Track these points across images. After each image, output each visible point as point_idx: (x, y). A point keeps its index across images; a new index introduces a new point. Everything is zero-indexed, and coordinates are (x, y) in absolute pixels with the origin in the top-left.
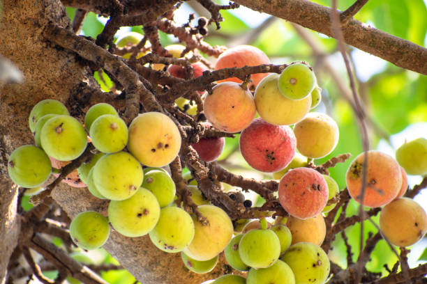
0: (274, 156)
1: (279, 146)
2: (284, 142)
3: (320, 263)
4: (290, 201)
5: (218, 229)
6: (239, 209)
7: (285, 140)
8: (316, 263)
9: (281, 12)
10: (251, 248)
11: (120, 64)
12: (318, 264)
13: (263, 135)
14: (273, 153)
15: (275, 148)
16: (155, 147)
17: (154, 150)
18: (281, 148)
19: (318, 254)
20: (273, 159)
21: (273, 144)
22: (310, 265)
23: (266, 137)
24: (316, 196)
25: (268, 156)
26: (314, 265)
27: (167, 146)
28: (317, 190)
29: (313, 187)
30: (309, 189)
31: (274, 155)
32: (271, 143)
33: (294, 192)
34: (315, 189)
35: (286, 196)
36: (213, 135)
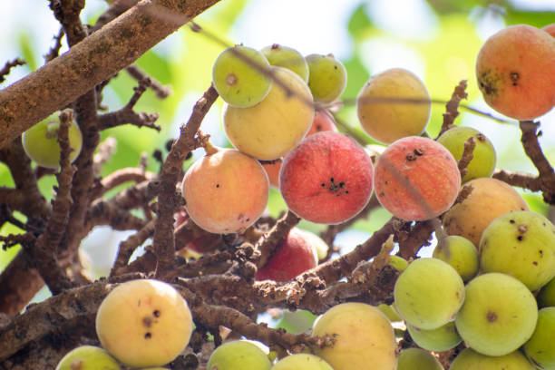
0: (337, 182)
1: (330, 164)
2: (330, 154)
3: (522, 228)
4: (406, 205)
5: (354, 331)
6: (356, 282)
7: (330, 151)
8: (518, 234)
9: (156, 28)
10: (412, 304)
11: (73, 295)
12: (522, 232)
13: (299, 176)
14: (332, 180)
15: (329, 173)
16: (144, 331)
17: (148, 335)
18: (335, 163)
19: (512, 222)
20: (341, 185)
21: (321, 171)
22: (515, 243)
23: (303, 172)
24: (424, 166)
25: (331, 190)
26: (520, 239)
27: (156, 313)
28: (418, 157)
29: (409, 159)
30: (407, 167)
31: (335, 180)
32: (317, 171)
33: (396, 191)
34: (415, 159)
35: (396, 206)
36: (275, 242)
